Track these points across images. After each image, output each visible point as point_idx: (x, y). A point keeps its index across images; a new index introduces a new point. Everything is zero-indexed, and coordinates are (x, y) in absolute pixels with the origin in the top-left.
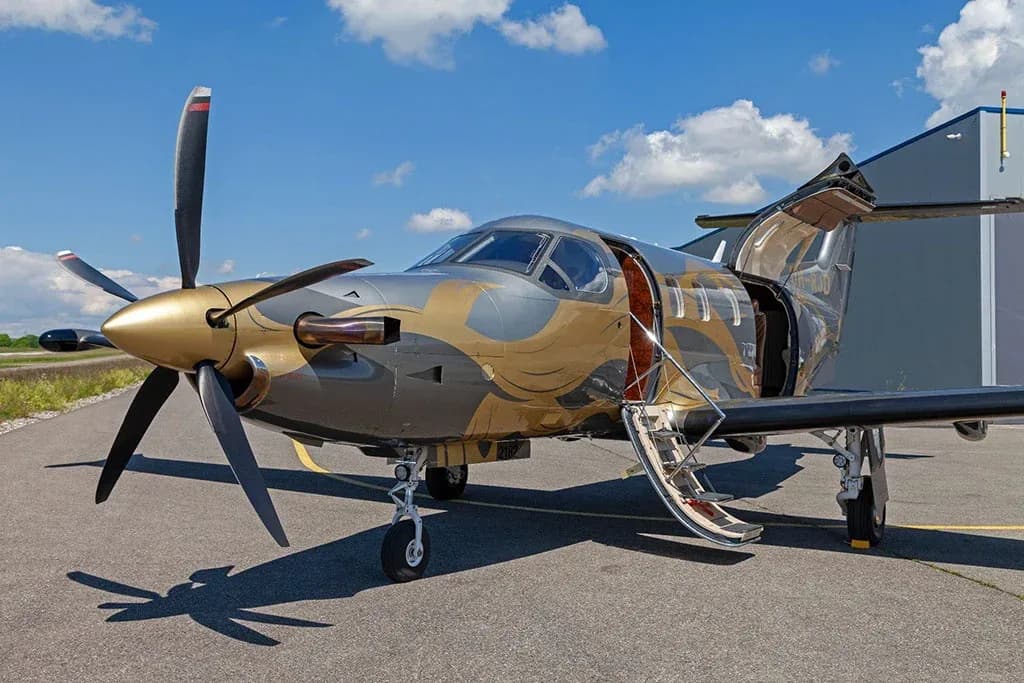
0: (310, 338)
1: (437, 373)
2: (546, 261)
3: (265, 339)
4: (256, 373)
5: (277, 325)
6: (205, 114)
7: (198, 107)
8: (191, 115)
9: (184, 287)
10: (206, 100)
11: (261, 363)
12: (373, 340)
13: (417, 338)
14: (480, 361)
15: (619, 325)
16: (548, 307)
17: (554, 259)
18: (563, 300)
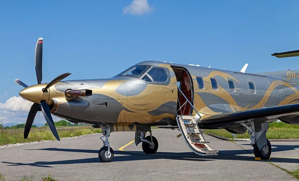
0: (69, 95)
1: (106, 104)
2: (146, 74)
3: (58, 95)
4: (55, 103)
5: (61, 92)
6: (42, 44)
7: (40, 42)
8: (38, 44)
9: (38, 84)
10: (42, 40)
11: (56, 101)
12: (83, 95)
13: (99, 95)
14: (119, 101)
15: (172, 91)
16: (144, 87)
17: (149, 73)
18: (149, 85)
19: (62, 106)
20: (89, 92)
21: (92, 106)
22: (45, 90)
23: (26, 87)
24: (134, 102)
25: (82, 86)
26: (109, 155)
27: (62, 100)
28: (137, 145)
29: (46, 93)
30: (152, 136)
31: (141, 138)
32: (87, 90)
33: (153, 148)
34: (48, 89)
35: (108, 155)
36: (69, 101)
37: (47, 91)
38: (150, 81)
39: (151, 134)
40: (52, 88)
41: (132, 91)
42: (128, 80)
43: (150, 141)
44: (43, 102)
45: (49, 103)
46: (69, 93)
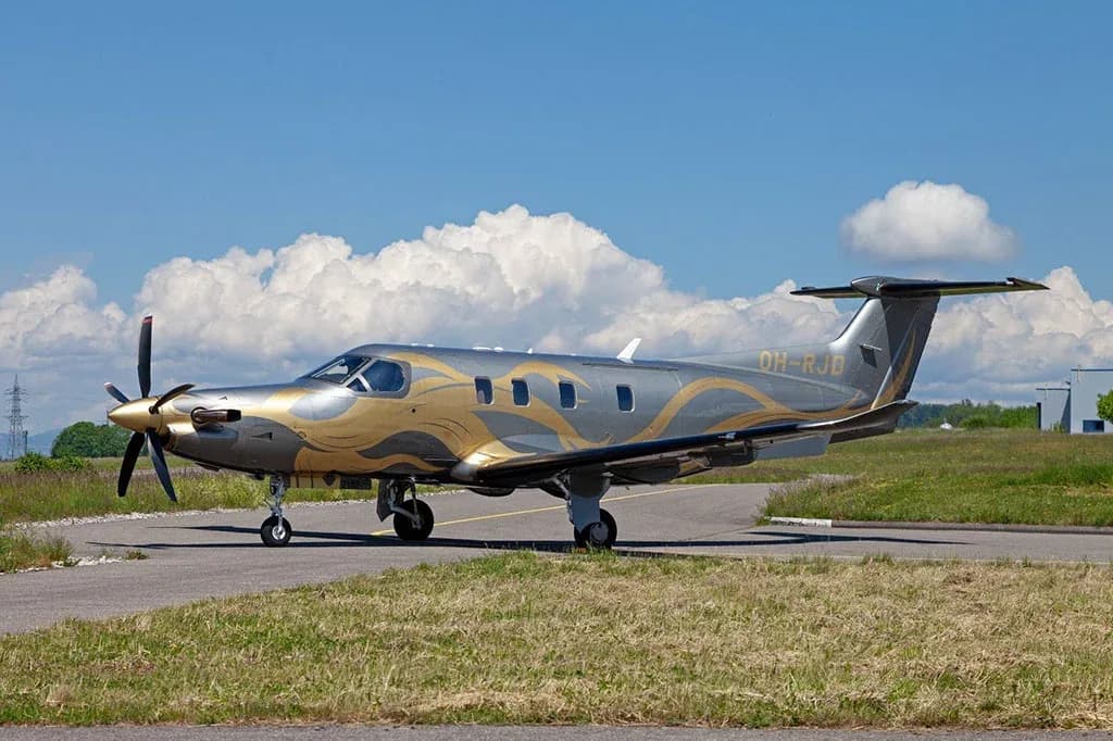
0: (197, 419)
1: (270, 435)
2: (358, 375)
3: (177, 419)
4: (172, 435)
5: (183, 414)
6: (150, 323)
8: (143, 323)
9: (144, 397)
11: (174, 430)
12: (222, 419)
13: (256, 418)
14: (297, 431)
15: (414, 411)
16: (349, 402)
17: (364, 374)
18: (361, 398)
19: (185, 439)
20: (234, 415)
21: (242, 439)
22: (154, 410)
23: (124, 400)
24: (328, 432)
25: (224, 400)
26: (281, 533)
27: (185, 428)
28: (382, 520)
29: (155, 415)
30: (418, 501)
31: (391, 503)
32: (230, 412)
33: (419, 527)
34: (160, 409)
35: (278, 533)
36: (198, 430)
37: (158, 413)
38: (364, 390)
39: (414, 496)
40: (168, 407)
41: (325, 411)
42: (318, 387)
43: (412, 512)
44: (151, 431)
45: (162, 432)
46: (197, 415)
